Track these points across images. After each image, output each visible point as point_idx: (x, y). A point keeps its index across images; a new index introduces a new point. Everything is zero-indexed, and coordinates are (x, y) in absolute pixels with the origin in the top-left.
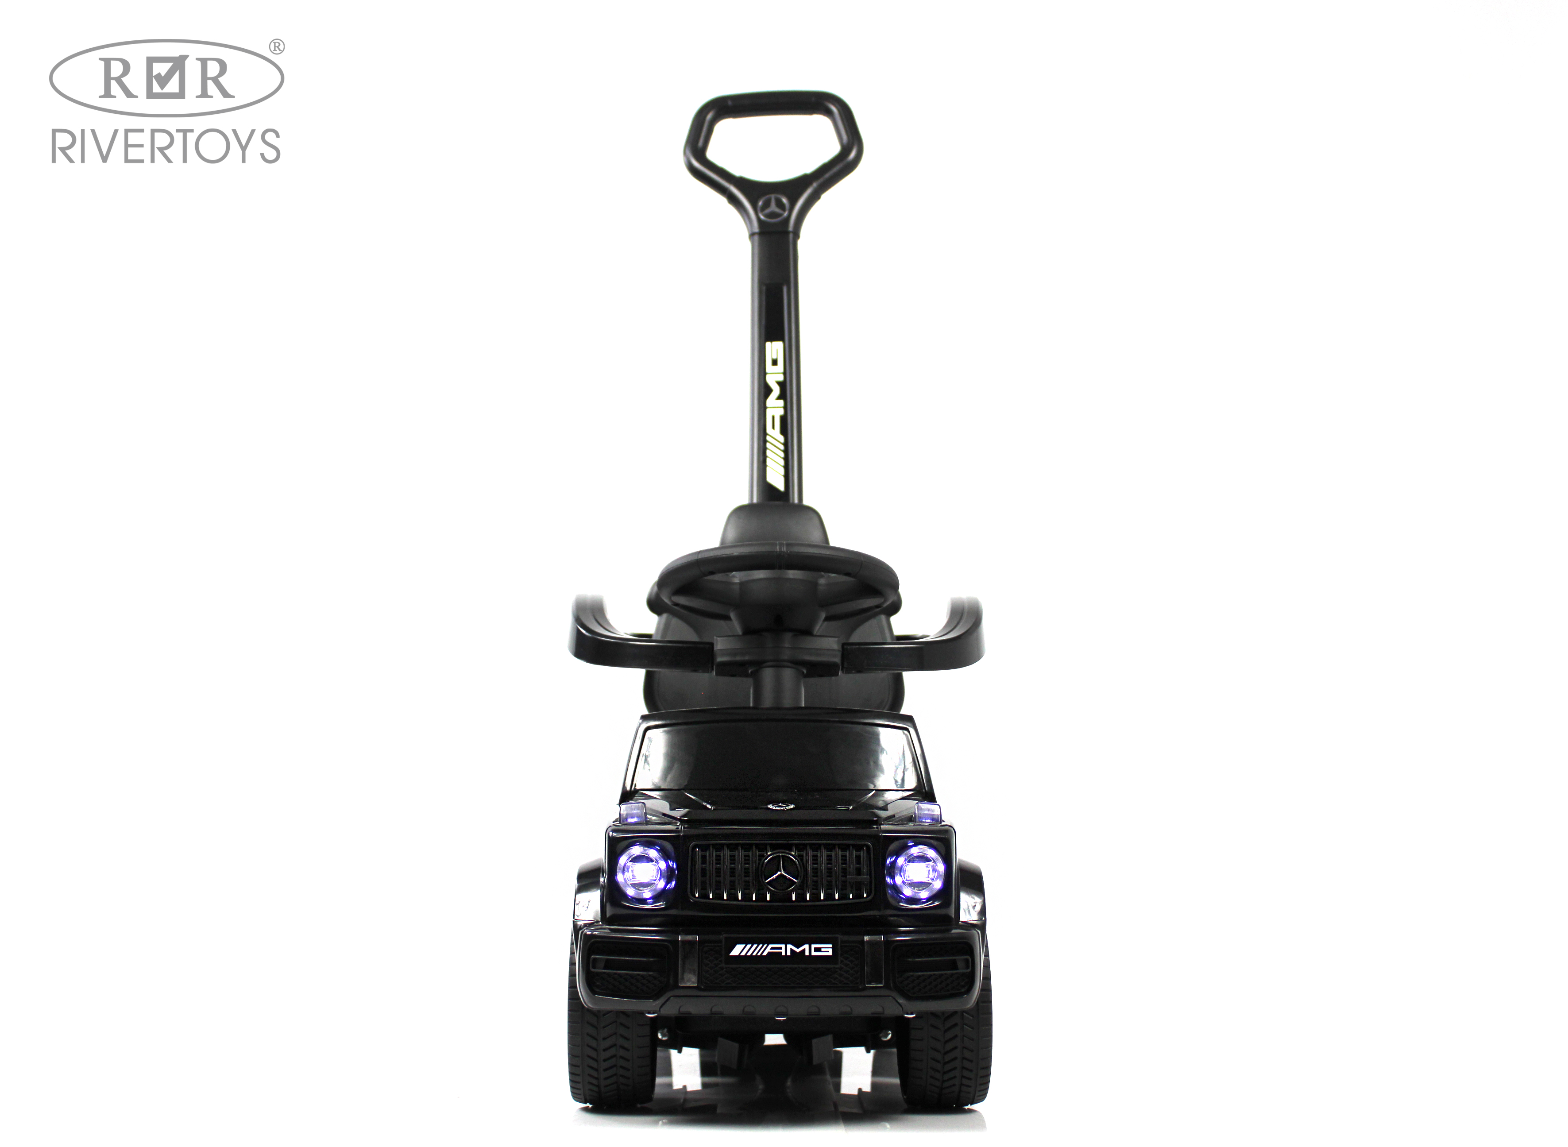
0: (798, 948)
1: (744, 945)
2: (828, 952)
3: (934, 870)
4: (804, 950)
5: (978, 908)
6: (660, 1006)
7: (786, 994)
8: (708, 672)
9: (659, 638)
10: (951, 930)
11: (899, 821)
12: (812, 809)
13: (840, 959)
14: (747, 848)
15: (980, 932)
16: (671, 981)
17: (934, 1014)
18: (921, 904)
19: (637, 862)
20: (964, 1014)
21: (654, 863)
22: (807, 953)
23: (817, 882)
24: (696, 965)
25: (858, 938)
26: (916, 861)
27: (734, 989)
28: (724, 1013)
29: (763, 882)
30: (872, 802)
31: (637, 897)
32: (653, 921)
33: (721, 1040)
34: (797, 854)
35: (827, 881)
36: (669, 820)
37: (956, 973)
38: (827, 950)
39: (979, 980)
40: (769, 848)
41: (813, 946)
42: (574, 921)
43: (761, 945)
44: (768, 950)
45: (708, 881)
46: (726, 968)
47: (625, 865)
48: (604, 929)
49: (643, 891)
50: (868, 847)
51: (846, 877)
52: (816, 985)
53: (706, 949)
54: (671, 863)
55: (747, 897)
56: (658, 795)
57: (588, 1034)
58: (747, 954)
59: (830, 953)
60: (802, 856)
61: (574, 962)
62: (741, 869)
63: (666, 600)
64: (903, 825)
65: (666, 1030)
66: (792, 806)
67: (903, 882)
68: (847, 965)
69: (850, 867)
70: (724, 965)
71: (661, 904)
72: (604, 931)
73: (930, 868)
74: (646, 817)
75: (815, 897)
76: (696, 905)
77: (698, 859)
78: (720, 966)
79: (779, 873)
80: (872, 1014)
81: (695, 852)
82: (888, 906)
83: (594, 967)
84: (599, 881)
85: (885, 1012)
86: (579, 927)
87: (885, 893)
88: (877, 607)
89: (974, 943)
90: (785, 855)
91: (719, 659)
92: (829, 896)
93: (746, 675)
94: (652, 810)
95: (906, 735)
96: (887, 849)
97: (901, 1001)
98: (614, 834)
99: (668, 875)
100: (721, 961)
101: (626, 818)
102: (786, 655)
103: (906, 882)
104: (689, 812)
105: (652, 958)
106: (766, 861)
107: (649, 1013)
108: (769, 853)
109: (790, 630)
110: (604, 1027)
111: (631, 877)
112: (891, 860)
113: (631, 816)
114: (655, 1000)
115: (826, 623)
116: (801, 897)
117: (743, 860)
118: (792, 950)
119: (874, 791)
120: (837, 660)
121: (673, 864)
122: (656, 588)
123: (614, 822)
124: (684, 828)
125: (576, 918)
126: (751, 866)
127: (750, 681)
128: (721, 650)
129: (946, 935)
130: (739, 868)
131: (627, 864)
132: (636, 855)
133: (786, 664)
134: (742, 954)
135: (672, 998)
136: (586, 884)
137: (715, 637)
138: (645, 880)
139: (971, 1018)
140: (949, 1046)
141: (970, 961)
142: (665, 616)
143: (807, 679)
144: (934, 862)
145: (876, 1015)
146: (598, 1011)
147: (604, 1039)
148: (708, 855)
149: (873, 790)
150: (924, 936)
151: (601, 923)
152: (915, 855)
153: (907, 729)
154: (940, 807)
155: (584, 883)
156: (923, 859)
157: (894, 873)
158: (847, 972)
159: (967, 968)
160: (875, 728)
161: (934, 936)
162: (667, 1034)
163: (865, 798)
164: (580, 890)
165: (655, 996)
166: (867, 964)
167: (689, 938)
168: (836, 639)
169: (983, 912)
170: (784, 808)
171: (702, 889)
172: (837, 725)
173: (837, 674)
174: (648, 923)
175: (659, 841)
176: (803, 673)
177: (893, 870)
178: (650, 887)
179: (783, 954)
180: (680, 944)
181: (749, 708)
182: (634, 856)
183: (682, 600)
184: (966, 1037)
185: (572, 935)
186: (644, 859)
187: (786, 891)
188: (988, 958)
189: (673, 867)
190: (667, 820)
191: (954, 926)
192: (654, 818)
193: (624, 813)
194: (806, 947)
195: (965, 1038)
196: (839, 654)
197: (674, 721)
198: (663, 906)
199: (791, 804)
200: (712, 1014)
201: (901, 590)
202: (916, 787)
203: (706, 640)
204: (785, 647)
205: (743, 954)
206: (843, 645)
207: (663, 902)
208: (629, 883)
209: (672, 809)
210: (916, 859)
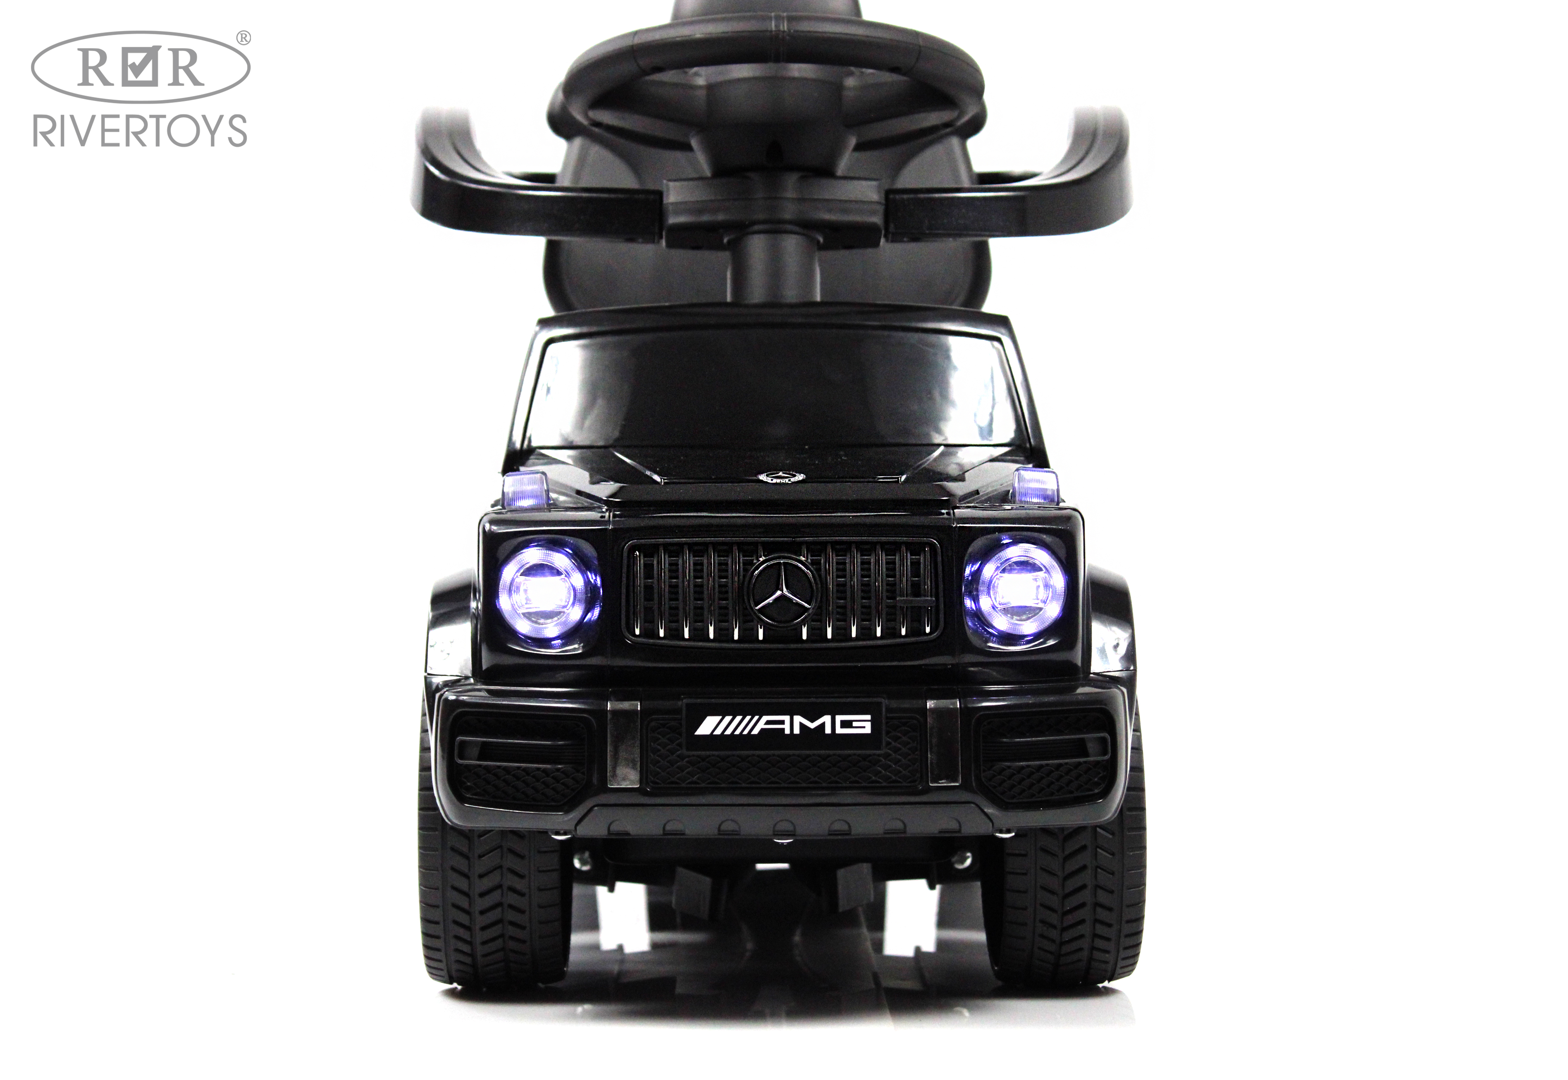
0: (812, 721)
1: (720, 718)
2: (864, 727)
3: (1047, 586)
4: (823, 725)
5: (1123, 650)
6: (576, 822)
7: (794, 801)
8: (653, 242)
9: (566, 183)
10: (1076, 688)
11: (986, 501)
12: (836, 482)
13: (885, 739)
14: (724, 550)
15: (1125, 690)
16: (595, 781)
17: (1046, 831)
18: (1024, 644)
19: (534, 575)
20: (1098, 829)
21: (563, 576)
22: (828, 730)
23: (844, 607)
24: (637, 751)
25: (915, 704)
26: (1015, 569)
27: (702, 792)
28: (687, 832)
29: (752, 608)
30: (940, 468)
31: (534, 635)
32: (560, 676)
33: (681, 871)
34: (809, 560)
35: (863, 607)
36: (588, 502)
37: (1085, 762)
38: (863, 725)
39: (1124, 771)
40: (760, 548)
41: (839, 718)
42: (426, 678)
43: (748, 718)
44: (761, 725)
45: (656, 607)
46: (689, 756)
47: (513, 580)
48: (479, 690)
49: (544, 626)
50: (932, 545)
51: (894, 598)
52: (844, 785)
53: (653, 724)
54: (592, 577)
55: (724, 634)
56: (569, 457)
57: (453, 869)
58: (726, 733)
59: (868, 730)
60: (818, 563)
61: (426, 746)
62: (714, 586)
63: (579, 117)
64: (992, 508)
65: (587, 854)
66: (800, 477)
67: (994, 607)
68: (896, 750)
69: (901, 581)
70: (685, 752)
71: (576, 648)
72: (479, 694)
73: (1041, 583)
74: (548, 498)
75: (842, 633)
76: (637, 649)
77: (639, 567)
78: (679, 753)
79: (779, 593)
80: (940, 832)
81: (635, 558)
82: (967, 647)
83: (461, 758)
84: (469, 607)
85: (963, 831)
86: (434, 687)
87: (962, 624)
88: (947, 125)
89: (1116, 710)
90: (790, 561)
91: (672, 220)
92: (866, 632)
93: (720, 247)
94: (557, 483)
95: (997, 349)
96: (966, 549)
97: (990, 810)
98: (494, 528)
99: (590, 598)
100: (680, 745)
101: (513, 500)
102: (789, 212)
103: (999, 606)
104: (621, 488)
105: (561, 740)
106: (757, 572)
107: (558, 833)
108: (761, 559)
109: (792, 168)
110: (480, 857)
111: (524, 602)
112: (973, 569)
113: (523, 496)
114: (567, 812)
115: (856, 154)
116: (817, 634)
117: (716, 571)
118: (801, 725)
119: (942, 448)
120: (877, 219)
121: (596, 580)
122: (561, 96)
123: (493, 506)
124: (615, 516)
125: (429, 671)
126: (730, 581)
127: (726, 256)
128: (672, 204)
129: (1067, 698)
130: (710, 583)
131: (517, 580)
132: (531, 564)
133: (789, 227)
134: (716, 733)
135: (596, 808)
136: (445, 613)
137: (665, 181)
138: (548, 606)
139: (1111, 836)
140: (1071, 885)
141: (1109, 740)
142: (578, 142)
143: (823, 253)
144: (1047, 571)
145: (947, 835)
146: (470, 830)
147: (481, 876)
148: (655, 562)
149: (939, 445)
150: (1030, 700)
151: (472, 681)
152: (1014, 560)
153: (998, 340)
154: (1057, 476)
155: (442, 611)
156: (1027, 566)
157: (977, 590)
158: (897, 762)
159: (1105, 753)
160: (943, 338)
161: (1046, 699)
162: (589, 860)
163: (928, 460)
164: (436, 622)
165: (567, 806)
166: (931, 749)
167: (626, 705)
168: (874, 183)
169: (1130, 656)
170: (787, 480)
171: (646, 621)
172: (879, 333)
173: (876, 244)
174: (552, 681)
175: (571, 540)
176: (818, 242)
177: (974, 586)
178: (556, 619)
179: (787, 731)
180: (609, 716)
181: (726, 304)
182: (528, 566)
183: (606, 117)
184: (1101, 869)
185: (424, 700)
186: (546, 570)
187: (792, 624)
188: (1138, 734)
189: (596, 584)
190: (586, 502)
191: (1081, 682)
192: (562, 498)
193: (509, 489)
194: (827, 719)
195: (1099, 870)
196: (881, 209)
197: (594, 329)
198: (580, 651)
199: (800, 473)
200: (665, 834)
201: (986, 97)
202: (1013, 440)
203: (651, 186)
204: (787, 199)
205: (718, 732)
206: (888, 193)
207: (580, 644)
208: (521, 611)
209: (593, 482)
210: (1016, 567)
